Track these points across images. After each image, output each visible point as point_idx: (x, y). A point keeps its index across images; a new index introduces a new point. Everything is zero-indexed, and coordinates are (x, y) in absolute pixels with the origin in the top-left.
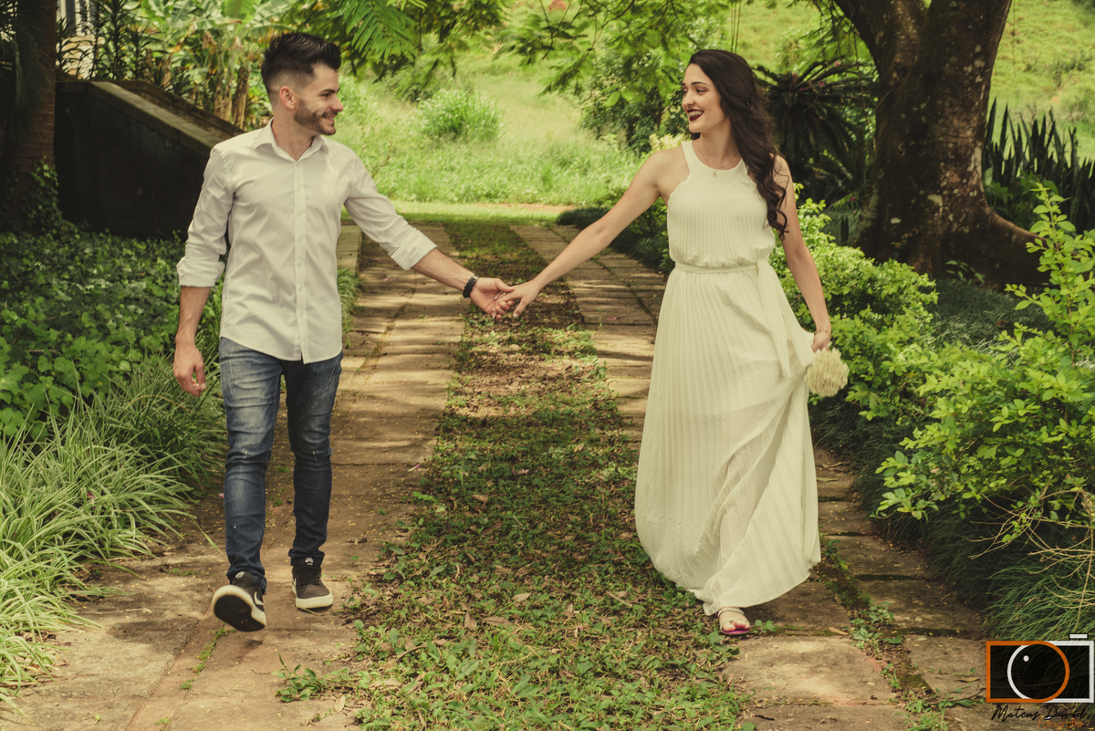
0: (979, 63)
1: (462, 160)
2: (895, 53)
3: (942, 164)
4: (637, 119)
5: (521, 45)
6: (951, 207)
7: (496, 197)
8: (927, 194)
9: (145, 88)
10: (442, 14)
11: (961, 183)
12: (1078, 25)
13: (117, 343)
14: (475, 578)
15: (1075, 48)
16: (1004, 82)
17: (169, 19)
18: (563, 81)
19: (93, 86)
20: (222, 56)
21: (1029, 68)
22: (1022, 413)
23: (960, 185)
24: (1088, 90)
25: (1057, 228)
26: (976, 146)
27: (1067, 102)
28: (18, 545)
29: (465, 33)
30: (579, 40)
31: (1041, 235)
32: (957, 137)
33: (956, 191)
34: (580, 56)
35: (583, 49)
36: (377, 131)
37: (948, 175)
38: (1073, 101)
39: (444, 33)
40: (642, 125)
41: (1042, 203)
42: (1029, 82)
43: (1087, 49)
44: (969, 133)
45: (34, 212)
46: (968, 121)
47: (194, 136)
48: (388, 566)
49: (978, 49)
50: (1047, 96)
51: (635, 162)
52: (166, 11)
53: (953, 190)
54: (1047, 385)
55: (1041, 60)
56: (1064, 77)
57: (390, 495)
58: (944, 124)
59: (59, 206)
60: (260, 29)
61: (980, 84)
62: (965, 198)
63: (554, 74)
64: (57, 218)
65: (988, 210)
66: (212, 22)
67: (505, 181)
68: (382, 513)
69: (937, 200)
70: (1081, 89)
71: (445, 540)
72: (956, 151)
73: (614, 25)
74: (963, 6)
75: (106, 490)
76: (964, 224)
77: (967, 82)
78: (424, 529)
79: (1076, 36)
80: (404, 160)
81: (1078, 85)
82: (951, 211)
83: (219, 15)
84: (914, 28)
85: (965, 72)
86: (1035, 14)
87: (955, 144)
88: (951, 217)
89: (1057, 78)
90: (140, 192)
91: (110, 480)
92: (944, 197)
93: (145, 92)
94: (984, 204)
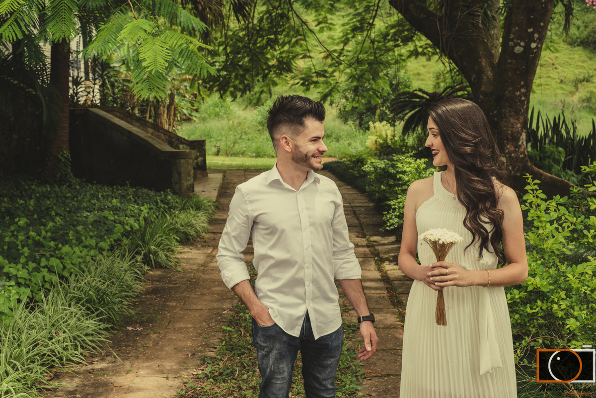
0: (523, 90)
2: (481, 85)
3: (505, 142)
4: (364, 113)
5: (302, 82)
6: (510, 163)
9: (116, 110)
10: (264, 67)
11: (516, 151)
12: (586, 59)
13: (86, 247)
14: (245, 376)
15: (585, 71)
16: (549, 89)
18: (324, 99)
19: (89, 110)
21: (562, 82)
22: (517, 297)
23: (515, 151)
24: (592, 92)
25: (537, 197)
26: (523, 131)
27: (581, 98)
28: (17, 363)
29: (275, 77)
30: (331, 78)
31: (529, 201)
32: (513, 127)
33: (513, 155)
34: (332, 86)
35: (333, 83)
36: (235, 124)
37: (508, 147)
38: (584, 97)
39: (265, 77)
40: (367, 116)
41: (529, 184)
42: (562, 89)
43: (591, 71)
44: (519, 125)
45: (59, 174)
46: (518, 119)
47: (137, 134)
48: (203, 370)
49: (522, 83)
50: (571, 95)
51: (363, 134)
53: (511, 154)
54: (529, 283)
55: (568, 77)
56: (579, 85)
57: (211, 327)
58: (506, 121)
59: (72, 171)
60: (179, 74)
61: (524, 101)
62: (517, 158)
64: (71, 176)
65: (529, 164)
68: (206, 338)
69: (503, 159)
70: (588, 92)
71: (234, 354)
72: (512, 135)
73: (348, 71)
74: (514, 62)
75: (66, 330)
76: (517, 171)
77: (517, 100)
78: (224, 347)
79: (585, 65)
80: (250, 136)
81: (586, 90)
82: (511, 165)
84: (491, 72)
85: (516, 95)
86: (564, 54)
87: (512, 131)
88: (510, 168)
89: (576, 87)
91: (69, 325)
92: (506, 158)
93: (116, 111)
94: (527, 161)
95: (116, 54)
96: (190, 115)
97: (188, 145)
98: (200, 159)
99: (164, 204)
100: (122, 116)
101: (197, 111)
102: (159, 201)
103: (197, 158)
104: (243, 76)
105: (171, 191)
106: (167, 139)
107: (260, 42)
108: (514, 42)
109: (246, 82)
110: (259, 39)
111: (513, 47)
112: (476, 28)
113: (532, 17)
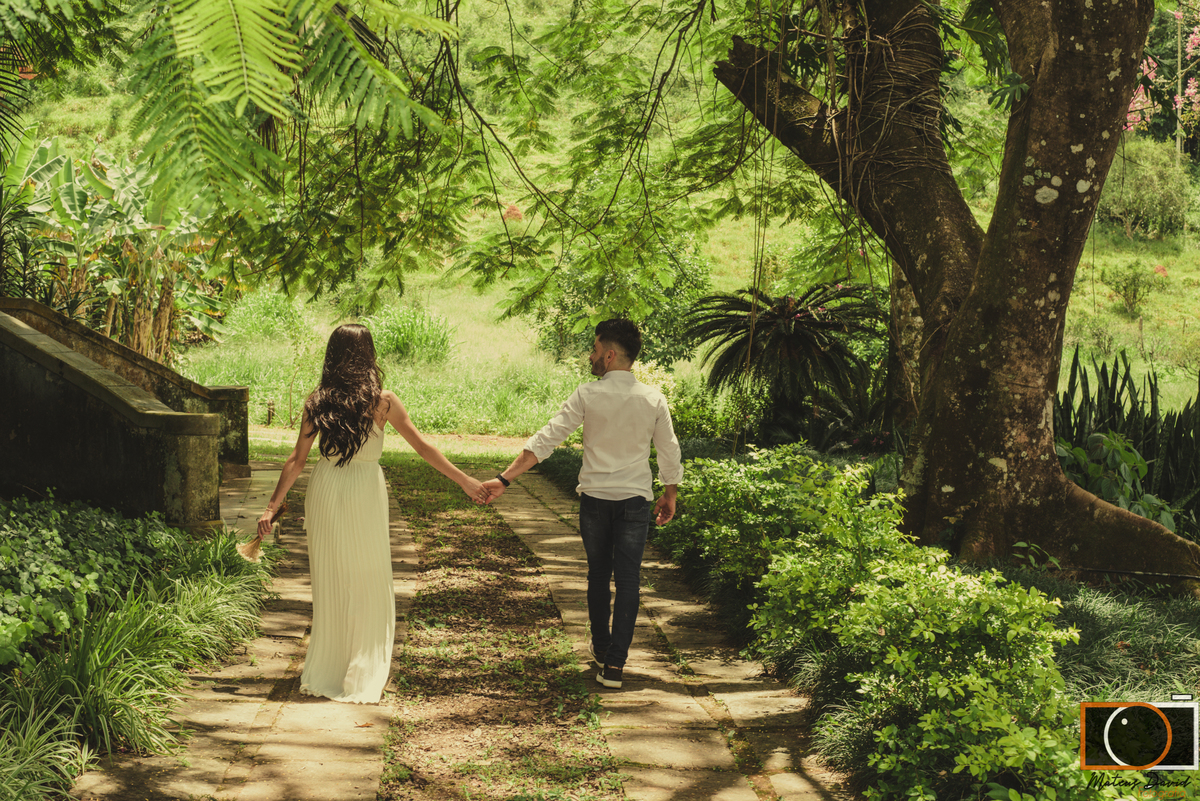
0: (1053, 296)
1: (407, 384)
2: (942, 281)
3: (1007, 420)
5: (475, 261)
6: (1017, 473)
7: (445, 426)
8: (987, 457)
9: (31, 308)
10: (389, 225)
11: (1031, 444)
17: (86, 225)
18: (524, 304)
20: (144, 266)
23: (1029, 446)
26: (1047, 397)
29: (413, 248)
30: (544, 257)
32: (1026, 386)
33: (1024, 454)
34: (544, 276)
35: (547, 268)
36: (312, 352)
37: (1014, 433)
39: (390, 246)
44: (1040, 382)
46: (1039, 367)
49: (1053, 278)
52: (83, 216)
53: (1020, 452)
58: (1009, 371)
60: (186, 237)
61: (1053, 322)
62: (1034, 462)
63: (514, 296)
65: (1063, 478)
66: (133, 228)
67: (455, 408)
69: (1000, 464)
72: (1024, 405)
73: (583, 240)
74: (1034, 224)
76: (1034, 495)
77: (1038, 319)
82: (1018, 478)
83: (142, 221)
84: (965, 250)
85: (1035, 307)
87: (1023, 395)
88: (1017, 486)
90: (13, 436)
92: (1009, 461)
93: (30, 311)
94: (1058, 471)
95: (40, 185)
96: (208, 329)
97: (204, 400)
98: (233, 434)
99: (142, 552)
100: (45, 323)
101: (220, 320)
102: (129, 545)
103: (225, 432)
104: (339, 242)
105: (160, 517)
106: (153, 384)
107: (380, 166)
108: (1035, 176)
109: (346, 257)
110: (380, 159)
111: (1034, 189)
112: (928, 143)
113: (1082, 116)
